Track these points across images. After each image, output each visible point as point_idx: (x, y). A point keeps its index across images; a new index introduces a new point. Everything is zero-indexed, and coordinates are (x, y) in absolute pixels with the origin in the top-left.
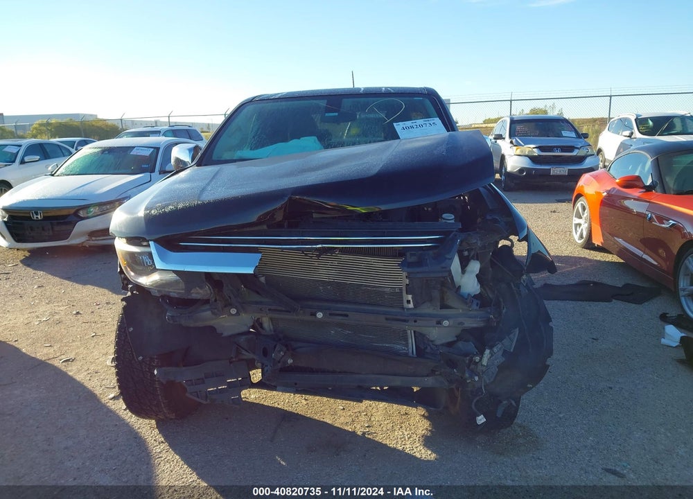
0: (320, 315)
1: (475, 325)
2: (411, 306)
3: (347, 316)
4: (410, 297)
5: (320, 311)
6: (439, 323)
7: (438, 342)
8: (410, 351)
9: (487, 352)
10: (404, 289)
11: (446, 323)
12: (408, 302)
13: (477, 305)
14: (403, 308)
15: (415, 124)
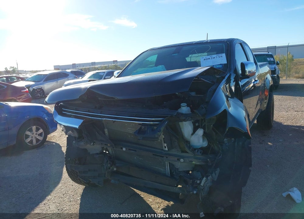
0: (124, 149)
1: (198, 163)
2: (167, 149)
3: (136, 151)
4: (165, 145)
5: (124, 147)
6: (179, 160)
7: (180, 170)
8: (167, 172)
9: (205, 179)
10: (163, 140)
11: (182, 160)
12: (165, 147)
13: (200, 153)
14: (163, 150)
15: (212, 57)
